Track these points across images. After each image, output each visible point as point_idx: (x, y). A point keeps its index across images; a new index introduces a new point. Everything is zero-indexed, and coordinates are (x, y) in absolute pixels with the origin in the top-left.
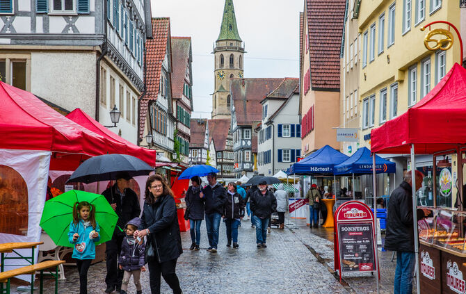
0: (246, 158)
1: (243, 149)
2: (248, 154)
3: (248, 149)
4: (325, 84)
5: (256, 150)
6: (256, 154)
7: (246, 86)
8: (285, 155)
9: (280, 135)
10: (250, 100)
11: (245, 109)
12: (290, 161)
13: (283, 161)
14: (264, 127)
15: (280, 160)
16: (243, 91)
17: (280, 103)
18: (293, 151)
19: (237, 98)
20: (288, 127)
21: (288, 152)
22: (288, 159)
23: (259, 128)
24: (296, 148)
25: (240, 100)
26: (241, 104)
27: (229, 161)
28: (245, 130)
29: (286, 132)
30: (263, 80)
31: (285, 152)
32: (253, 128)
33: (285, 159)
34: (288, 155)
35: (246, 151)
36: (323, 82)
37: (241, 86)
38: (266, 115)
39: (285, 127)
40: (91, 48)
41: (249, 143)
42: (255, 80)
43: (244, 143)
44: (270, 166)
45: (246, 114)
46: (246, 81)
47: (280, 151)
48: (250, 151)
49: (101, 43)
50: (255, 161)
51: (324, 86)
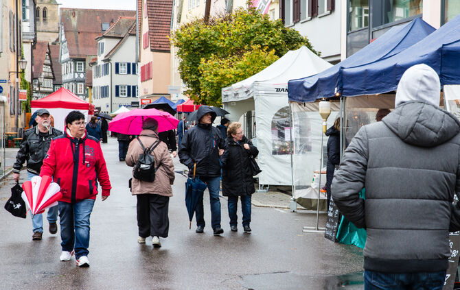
0: (78, 90)
1: (76, 81)
2: (81, 86)
3: (81, 82)
4: (160, 47)
5: (91, 83)
6: (91, 87)
7: (76, 17)
8: (122, 91)
9: (117, 71)
10: (82, 32)
11: (77, 41)
12: (126, 96)
13: (120, 96)
14: (100, 63)
15: (117, 95)
16: (74, 22)
17: (116, 41)
18: (129, 87)
19: (68, 29)
20: (124, 65)
21: (125, 88)
22: (125, 94)
23: (94, 63)
24: (132, 85)
25: (72, 31)
26: (73, 35)
27: (46, 89)
28: (78, 62)
29: (123, 69)
30: (94, 11)
31: (121, 87)
32: (88, 62)
33: (122, 94)
34: (125, 91)
35: (79, 84)
36: (158, 46)
37: (72, 17)
38: (102, 52)
39: (121, 65)
40: (28, 41)
41: (82, 76)
42: (86, 11)
43: (76, 75)
44: (107, 100)
45: (77, 46)
46: (76, 12)
47: (117, 87)
48: (82, 84)
49: (33, 37)
50: (89, 94)
51: (159, 49)
